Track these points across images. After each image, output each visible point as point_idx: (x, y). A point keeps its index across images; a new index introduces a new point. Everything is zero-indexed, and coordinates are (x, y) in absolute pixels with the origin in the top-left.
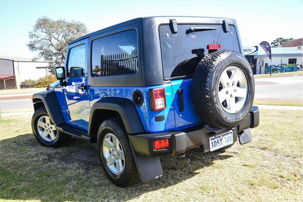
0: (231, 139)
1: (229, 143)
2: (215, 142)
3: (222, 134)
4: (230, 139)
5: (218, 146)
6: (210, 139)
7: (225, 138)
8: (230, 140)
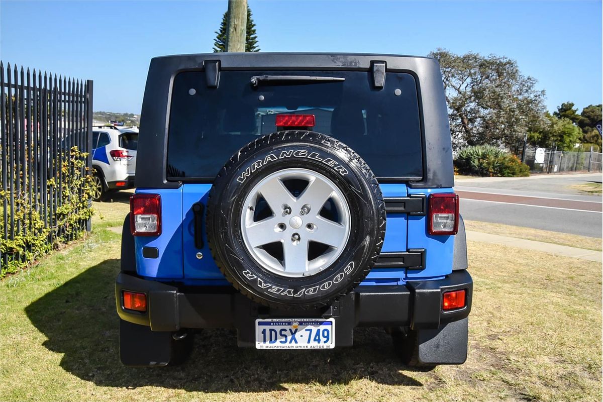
0: (328, 337)
1: (319, 345)
2: (273, 333)
3: (300, 320)
4: (324, 336)
5: (281, 342)
6: (257, 321)
7: (306, 330)
8: (326, 339)
